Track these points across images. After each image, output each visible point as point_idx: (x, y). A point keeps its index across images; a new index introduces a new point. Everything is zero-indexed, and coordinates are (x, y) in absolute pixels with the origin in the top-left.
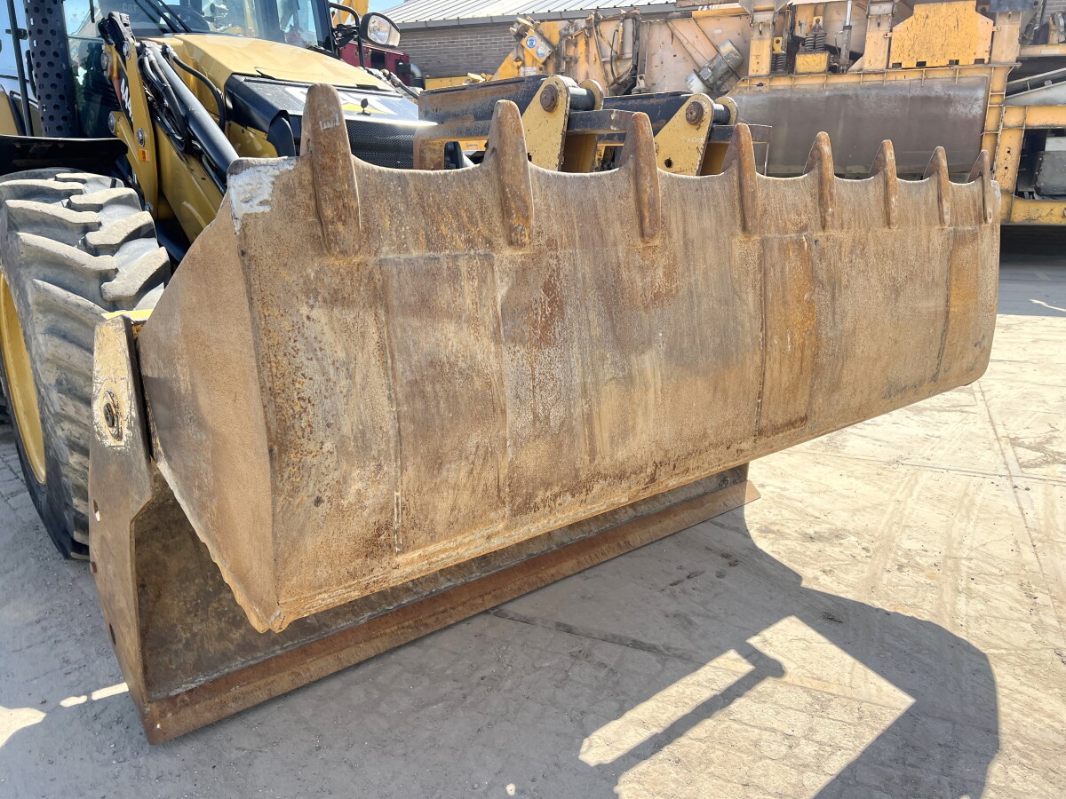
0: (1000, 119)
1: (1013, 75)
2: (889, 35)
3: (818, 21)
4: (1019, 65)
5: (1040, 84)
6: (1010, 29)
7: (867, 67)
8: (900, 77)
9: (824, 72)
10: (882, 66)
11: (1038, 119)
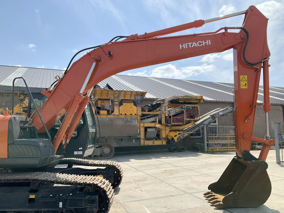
0: (140, 125)
1: (141, 117)
2: (119, 108)
3: (103, 104)
4: (142, 115)
5: (144, 119)
6: (140, 109)
7: (115, 114)
8: (121, 116)
9: (107, 115)
10: (118, 114)
11: (146, 125)
